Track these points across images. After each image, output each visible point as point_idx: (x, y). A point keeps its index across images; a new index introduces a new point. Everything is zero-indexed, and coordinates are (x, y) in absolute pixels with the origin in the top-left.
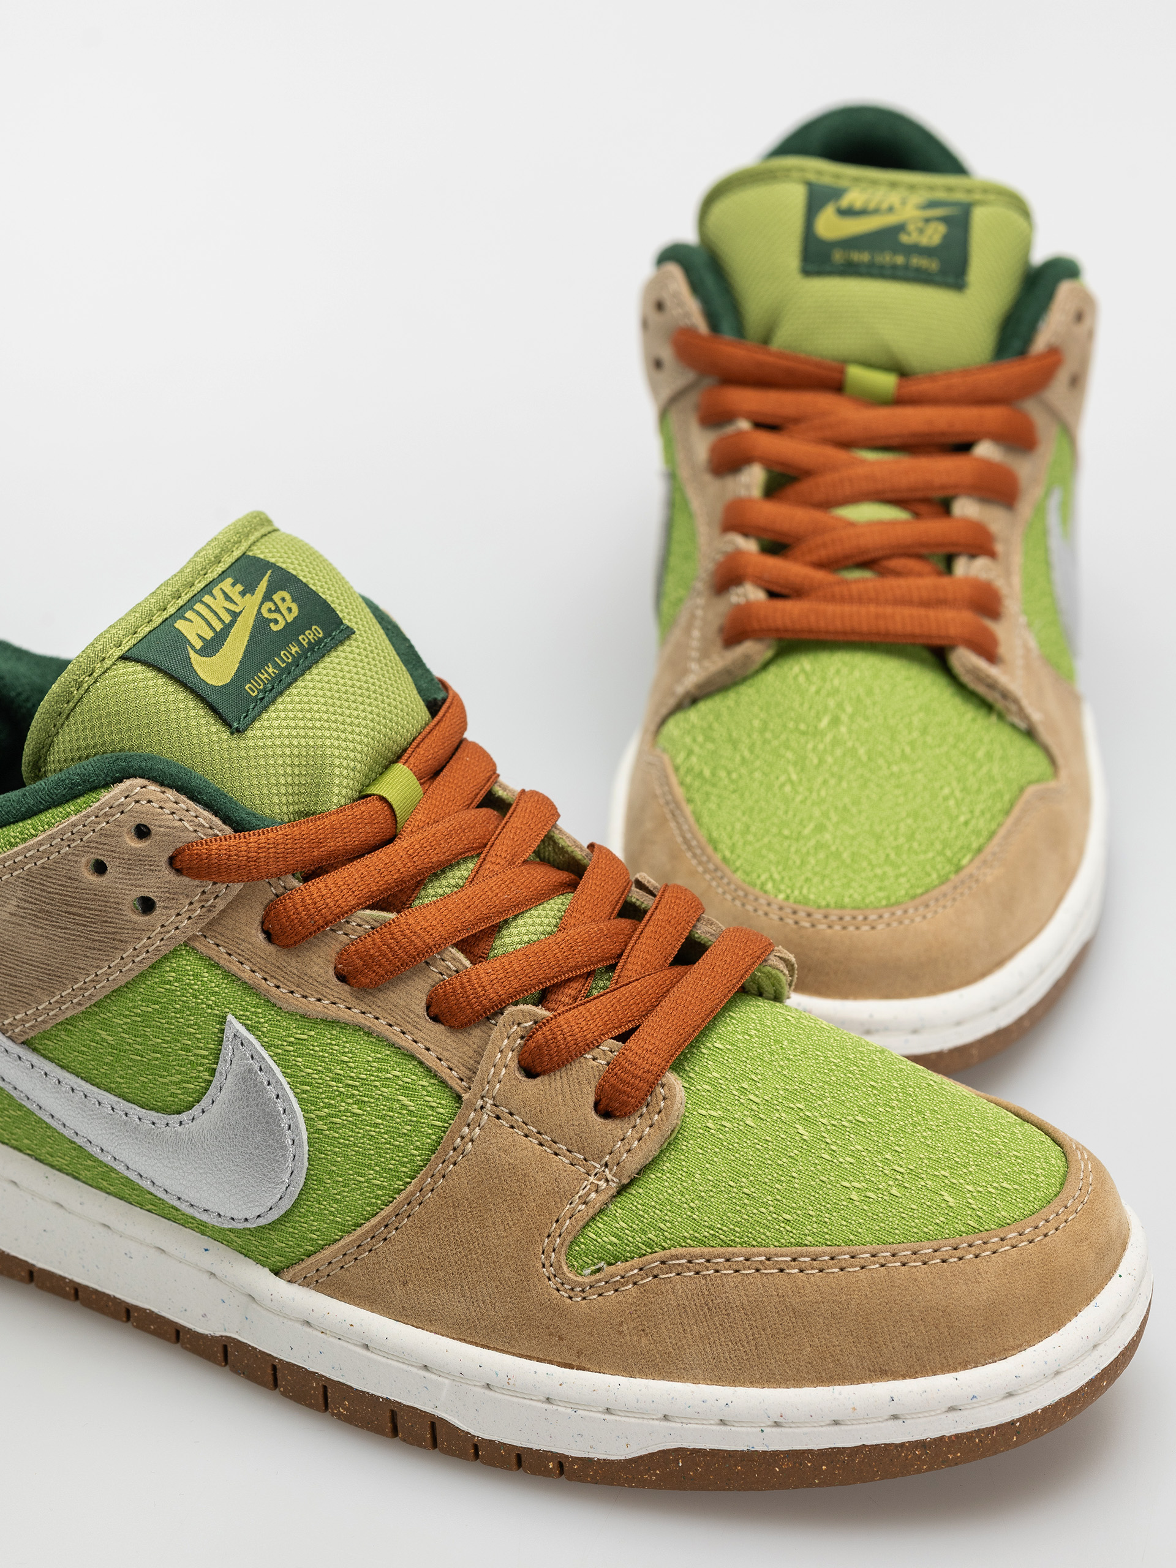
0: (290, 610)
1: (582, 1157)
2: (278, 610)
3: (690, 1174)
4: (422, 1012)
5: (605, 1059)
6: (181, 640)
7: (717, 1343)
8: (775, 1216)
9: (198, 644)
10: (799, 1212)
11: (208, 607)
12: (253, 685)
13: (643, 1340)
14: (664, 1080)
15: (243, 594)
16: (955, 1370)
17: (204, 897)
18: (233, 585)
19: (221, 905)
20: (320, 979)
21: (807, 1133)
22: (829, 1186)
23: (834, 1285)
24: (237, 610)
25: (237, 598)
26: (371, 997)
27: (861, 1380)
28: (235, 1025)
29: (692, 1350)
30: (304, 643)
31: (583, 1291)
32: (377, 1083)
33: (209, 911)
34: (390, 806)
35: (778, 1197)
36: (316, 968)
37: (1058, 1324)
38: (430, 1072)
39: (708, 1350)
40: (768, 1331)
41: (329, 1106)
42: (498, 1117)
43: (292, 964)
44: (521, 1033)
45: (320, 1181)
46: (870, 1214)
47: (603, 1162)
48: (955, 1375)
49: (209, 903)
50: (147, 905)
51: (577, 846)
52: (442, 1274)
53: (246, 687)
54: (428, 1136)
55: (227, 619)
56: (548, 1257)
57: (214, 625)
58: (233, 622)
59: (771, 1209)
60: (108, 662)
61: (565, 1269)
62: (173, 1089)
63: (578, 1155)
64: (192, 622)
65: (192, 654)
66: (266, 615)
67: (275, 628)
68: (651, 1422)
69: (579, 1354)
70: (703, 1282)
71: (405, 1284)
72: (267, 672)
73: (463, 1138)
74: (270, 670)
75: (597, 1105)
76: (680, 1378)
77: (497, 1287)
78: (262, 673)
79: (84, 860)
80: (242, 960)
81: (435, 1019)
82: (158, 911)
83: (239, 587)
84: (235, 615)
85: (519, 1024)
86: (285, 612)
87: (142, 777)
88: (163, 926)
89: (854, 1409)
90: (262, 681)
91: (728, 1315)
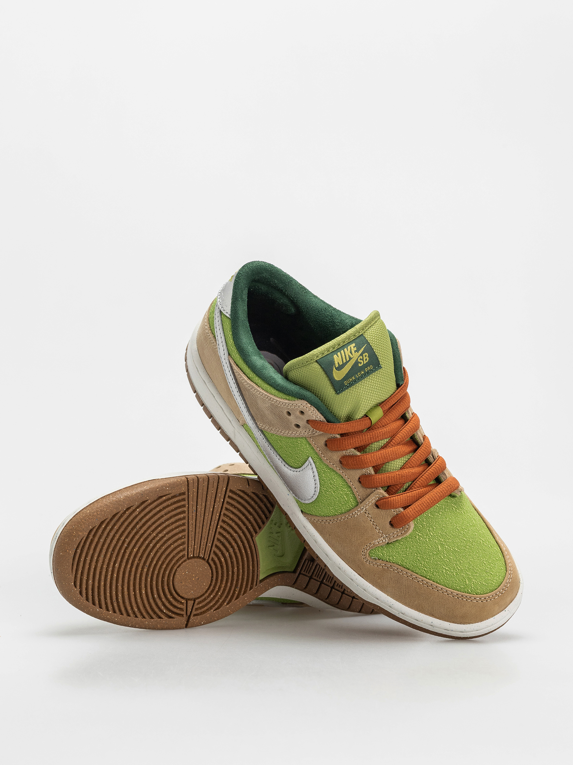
0: (366, 360)
1: (382, 532)
2: (363, 360)
3: (406, 548)
4: (357, 479)
5: (396, 513)
6: (332, 363)
7: (396, 590)
8: (423, 567)
9: (337, 366)
10: (429, 569)
11: (345, 353)
12: (347, 382)
13: (379, 580)
14: (409, 524)
15: (355, 351)
16: (450, 622)
17: (313, 431)
18: (354, 347)
19: (317, 434)
20: (335, 460)
21: (440, 549)
22: (439, 566)
23: (429, 591)
24: (352, 357)
25: (353, 352)
26: (346, 470)
27: (427, 614)
28: (310, 459)
29: (390, 588)
30: (366, 371)
31: (370, 562)
32: (340, 490)
33: (313, 434)
34: (371, 421)
35: (426, 563)
36: (335, 457)
37: (481, 620)
38: (353, 494)
39: (393, 590)
40: (409, 593)
41: (326, 488)
42: (365, 513)
43: (330, 454)
44: (378, 497)
45: (318, 502)
46: (446, 577)
47: (387, 536)
48: (450, 623)
49: (314, 433)
50: (298, 426)
51: (420, 439)
52: (339, 539)
53: (345, 382)
54: (347, 507)
55: (348, 359)
56: (364, 550)
57: (344, 360)
58: (349, 361)
59: (423, 565)
60: (312, 361)
61: (367, 555)
62: (292, 462)
63: (381, 531)
64: (338, 357)
65: (334, 369)
66: (359, 360)
67: (360, 365)
68: (374, 598)
69: (363, 574)
70: (398, 575)
71: (330, 535)
72: (352, 379)
73: (355, 513)
74: (353, 378)
75: (390, 522)
76: (384, 592)
77: (350, 550)
78: (351, 379)
79: (286, 411)
80: (318, 447)
81: (360, 482)
82: (300, 429)
83: (355, 349)
84: (350, 359)
85: (379, 495)
86: (364, 360)
87: (307, 401)
88: (301, 432)
89: (422, 620)
90: (350, 381)
91: (401, 585)
